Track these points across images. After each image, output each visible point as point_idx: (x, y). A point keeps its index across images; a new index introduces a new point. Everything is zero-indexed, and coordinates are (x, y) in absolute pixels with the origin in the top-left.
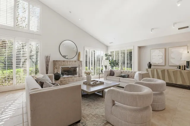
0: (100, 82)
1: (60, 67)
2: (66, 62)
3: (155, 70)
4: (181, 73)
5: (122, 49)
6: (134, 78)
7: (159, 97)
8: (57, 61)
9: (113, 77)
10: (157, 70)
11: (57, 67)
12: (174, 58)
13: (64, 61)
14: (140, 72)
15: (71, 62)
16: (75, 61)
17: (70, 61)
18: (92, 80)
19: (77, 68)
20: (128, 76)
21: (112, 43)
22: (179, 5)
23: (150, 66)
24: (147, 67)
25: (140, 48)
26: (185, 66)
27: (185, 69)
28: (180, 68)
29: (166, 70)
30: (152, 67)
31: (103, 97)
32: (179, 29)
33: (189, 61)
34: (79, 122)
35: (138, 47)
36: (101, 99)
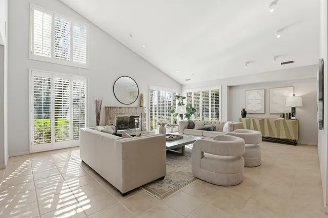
0: (177, 136)
2: (123, 109)
3: (251, 119)
4: (284, 123)
5: (204, 90)
6: (222, 131)
7: (254, 150)
8: (111, 107)
9: (193, 130)
10: (254, 121)
11: (111, 116)
12: (277, 103)
14: (231, 123)
15: (130, 110)
16: (136, 108)
17: (129, 108)
18: (167, 133)
19: (139, 118)
20: (214, 129)
21: (190, 80)
22: (279, 36)
23: (244, 114)
24: (241, 117)
25: (230, 87)
26: (290, 114)
27: (290, 118)
28: (284, 117)
29: (266, 120)
30: (247, 115)
31: (183, 156)
32: (282, 64)
33: (294, 106)
34: (163, 178)
35: (228, 86)
36: (181, 157)
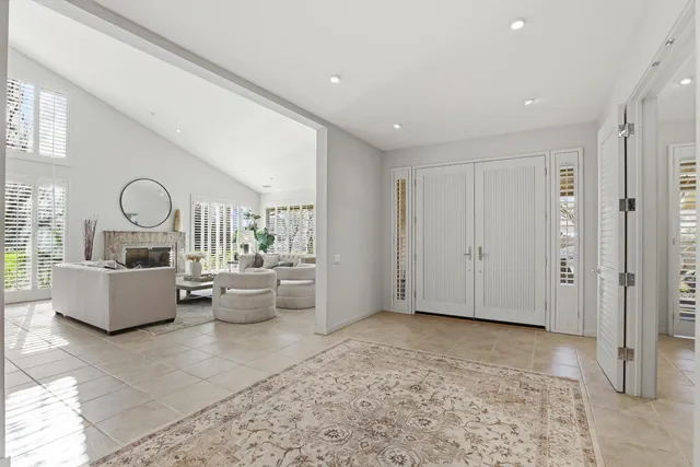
1: (124, 249)
2: (140, 235)
8: (114, 232)
11: (115, 246)
13: (133, 233)
15: (153, 236)
16: (165, 234)
17: (151, 233)
19: (171, 252)
21: (269, 186)
